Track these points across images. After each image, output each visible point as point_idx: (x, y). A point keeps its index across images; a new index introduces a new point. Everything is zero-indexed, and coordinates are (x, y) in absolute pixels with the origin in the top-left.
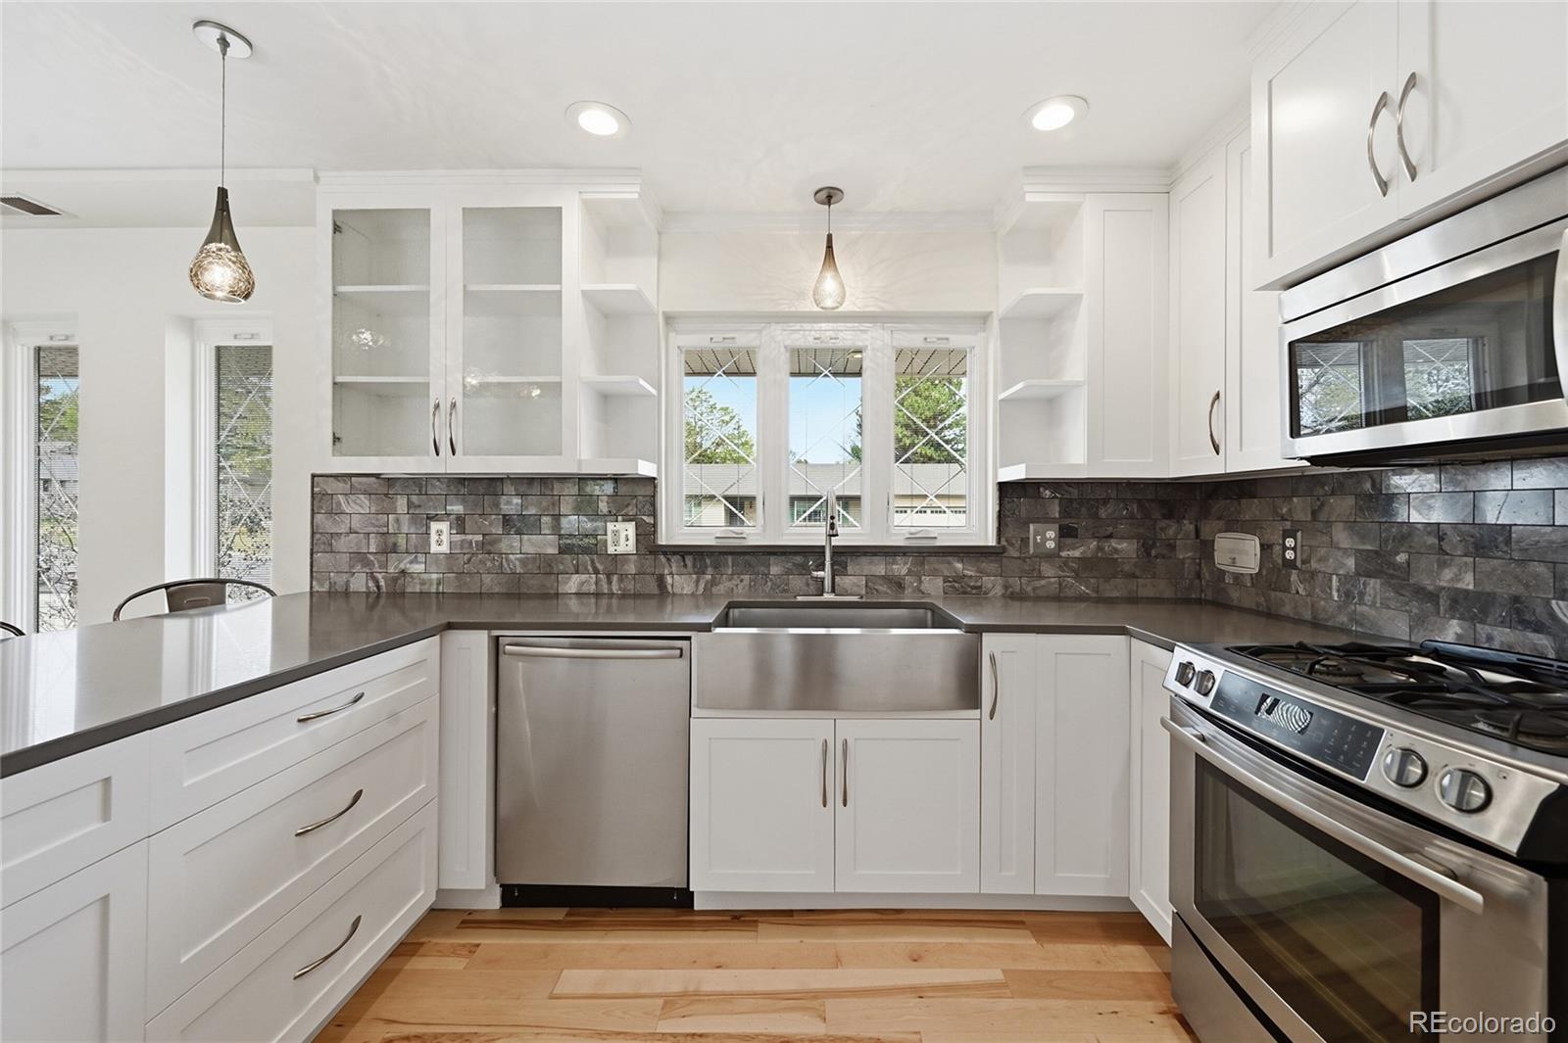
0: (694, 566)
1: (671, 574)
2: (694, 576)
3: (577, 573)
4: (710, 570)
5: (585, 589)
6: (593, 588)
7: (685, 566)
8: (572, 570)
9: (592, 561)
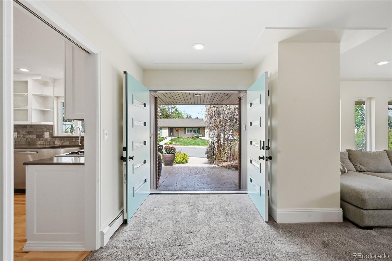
0: (60, 140)
1: (56, 141)
2: (60, 142)
3: (40, 141)
4: (62, 141)
5: (41, 144)
6: (42, 144)
7: (58, 140)
8: (39, 141)
9: (42, 139)
